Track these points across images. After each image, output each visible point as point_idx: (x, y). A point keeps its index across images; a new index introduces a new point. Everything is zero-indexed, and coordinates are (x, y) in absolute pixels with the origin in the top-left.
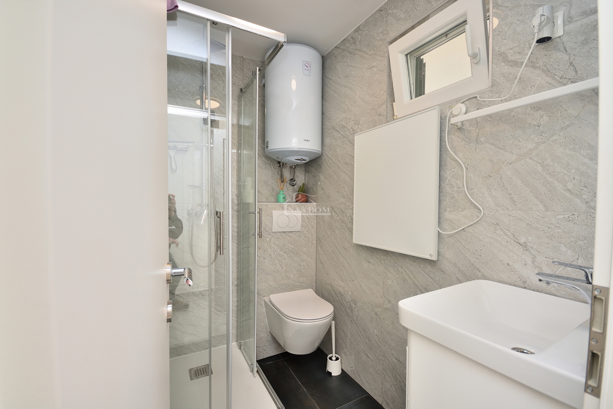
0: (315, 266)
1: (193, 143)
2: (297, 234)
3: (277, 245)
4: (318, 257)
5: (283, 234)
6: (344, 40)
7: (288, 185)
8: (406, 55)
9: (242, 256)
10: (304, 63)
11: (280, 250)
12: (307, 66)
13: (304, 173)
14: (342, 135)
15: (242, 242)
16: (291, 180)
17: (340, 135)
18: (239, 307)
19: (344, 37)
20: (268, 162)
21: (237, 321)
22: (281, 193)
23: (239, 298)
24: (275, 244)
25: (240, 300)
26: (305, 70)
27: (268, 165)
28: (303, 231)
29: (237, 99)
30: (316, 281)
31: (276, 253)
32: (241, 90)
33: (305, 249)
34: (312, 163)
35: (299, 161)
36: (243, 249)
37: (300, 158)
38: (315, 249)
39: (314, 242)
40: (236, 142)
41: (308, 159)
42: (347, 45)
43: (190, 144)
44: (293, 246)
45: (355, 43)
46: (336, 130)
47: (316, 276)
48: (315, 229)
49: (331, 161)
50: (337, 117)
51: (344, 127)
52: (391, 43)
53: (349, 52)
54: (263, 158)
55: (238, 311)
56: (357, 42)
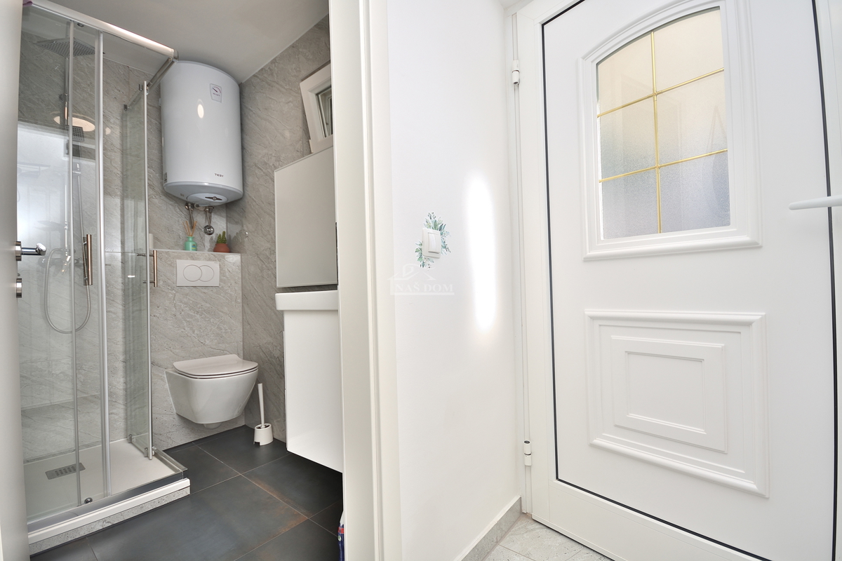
0: (241, 330)
1: (49, 166)
2: (215, 290)
3: (185, 303)
4: (245, 318)
5: (194, 289)
6: (262, 69)
7: (202, 233)
8: (317, 95)
9: (131, 321)
10: (212, 86)
11: (190, 310)
12: (216, 90)
13: (225, 219)
14: (264, 173)
15: (131, 304)
16: (205, 227)
17: (262, 173)
18: (128, 390)
19: (262, 67)
20: (171, 203)
21: (126, 410)
22: (191, 239)
23: (128, 379)
24: (181, 302)
25: (130, 380)
26: (213, 95)
27: (171, 206)
28: (223, 287)
29: (119, 118)
30: (244, 348)
31: (183, 313)
32: (125, 107)
33: (226, 309)
34: (232, 205)
35: (212, 200)
36: (133, 312)
37: (212, 195)
38: (241, 308)
39: (240, 300)
40: (119, 173)
41: (224, 199)
42: (265, 75)
43: (42, 168)
44: (208, 305)
45: (272, 74)
46: (259, 168)
47: (243, 342)
48: (240, 285)
49: (254, 203)
50: (258, 152)
51: (266, 164)
52: (302, 80)
53: (267, 83)
54: (163, 197)
55: (126, 395)
56: (275, 75)
